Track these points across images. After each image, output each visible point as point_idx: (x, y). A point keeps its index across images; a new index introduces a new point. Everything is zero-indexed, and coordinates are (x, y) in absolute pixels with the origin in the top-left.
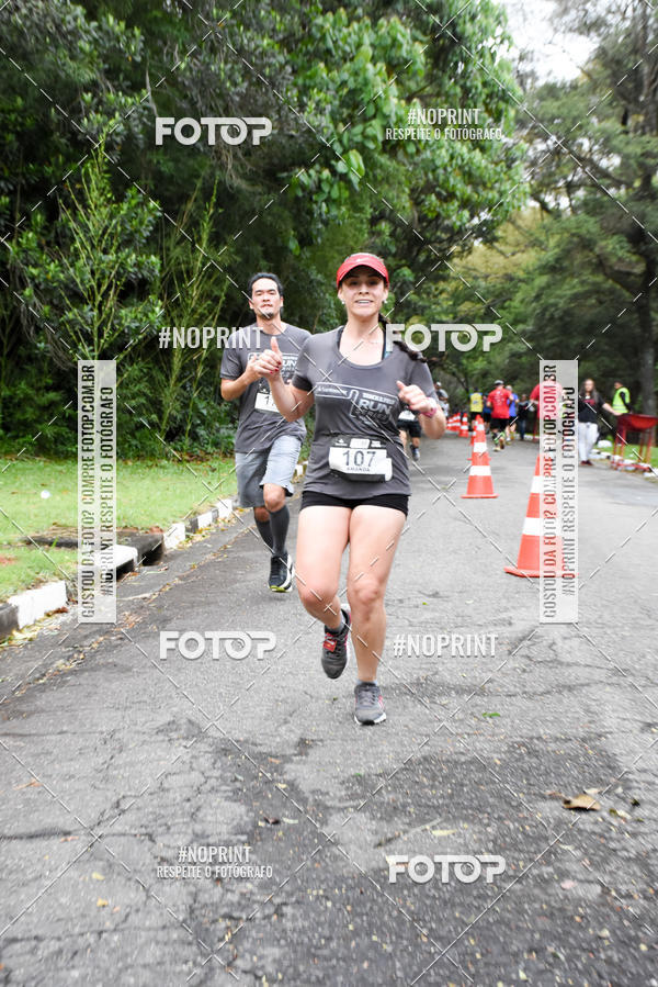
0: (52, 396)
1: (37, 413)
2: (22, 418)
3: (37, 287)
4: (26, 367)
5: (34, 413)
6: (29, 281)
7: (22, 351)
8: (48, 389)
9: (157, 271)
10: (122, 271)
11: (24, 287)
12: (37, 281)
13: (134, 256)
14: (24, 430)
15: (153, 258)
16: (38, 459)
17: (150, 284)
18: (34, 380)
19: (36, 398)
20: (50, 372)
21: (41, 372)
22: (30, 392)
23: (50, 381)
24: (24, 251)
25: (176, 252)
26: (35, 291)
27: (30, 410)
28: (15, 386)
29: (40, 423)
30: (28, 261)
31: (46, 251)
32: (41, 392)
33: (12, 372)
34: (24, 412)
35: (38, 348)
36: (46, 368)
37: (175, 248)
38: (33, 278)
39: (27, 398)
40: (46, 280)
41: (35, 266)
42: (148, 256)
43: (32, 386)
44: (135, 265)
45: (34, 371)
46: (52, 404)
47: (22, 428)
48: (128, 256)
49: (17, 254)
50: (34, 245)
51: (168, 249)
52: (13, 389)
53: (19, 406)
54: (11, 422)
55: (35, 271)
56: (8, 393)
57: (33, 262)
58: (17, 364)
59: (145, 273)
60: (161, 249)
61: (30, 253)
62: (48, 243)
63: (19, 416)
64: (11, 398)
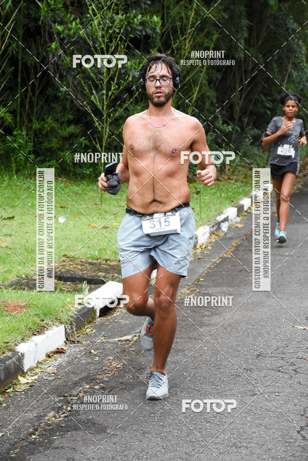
0: (72, 129)
1: (61, 142)
2: (48, 146)
3: (62, 40)
4: (53, 105)
5: (58, 143)
6: (55, 36)
7: (50, 91)
8: (69, 123)
9: (158, 30)
10: (129, 29)
11: (52, 40)
12: (62, 36)
13: (140, 16)
14: (50, 156)
15: (155, 18)
16: (60, 179)
17: (153, 38)
18: (59, 116)
19: (60, 131)
20: (71, 109)
21: (64, 109)
22: (55, 126)
23: (71, 117)
24: (52, 10)
25: (174, 11)
26: (61, 44)
27: (55, 140)
28: (44, 120)
29: (63, 151)
30: (55, 19)
31: (70, 10)
32: (64, 125)
33: (42, 108)
34: (50, 142)
35: (61, 92)
36: (68, 107)
37: (174, 6)
38: (59, 33)
39: (53, 130)
40: (69, 36)
41: (61, 23)
42: (151, 17)
43: (57, 120)
44: (140, 23)
45: (59, 108)
46: (72, 136)
47: (49, 154)
48: (135, 17)
49: (47, 12)
50: (60, 6)
51: (168, 7)
52: (42, 123)
53: (47, 136)
54: (40, 149)
55: (60, 28)
56: (38, 126)
57: (60, 20)
58: (46, 101)
59: (149, 31)
60: (163, 7)
61: (57, 12)
62: (72, 4)
63: (46, 145)
64: (40, 130)
